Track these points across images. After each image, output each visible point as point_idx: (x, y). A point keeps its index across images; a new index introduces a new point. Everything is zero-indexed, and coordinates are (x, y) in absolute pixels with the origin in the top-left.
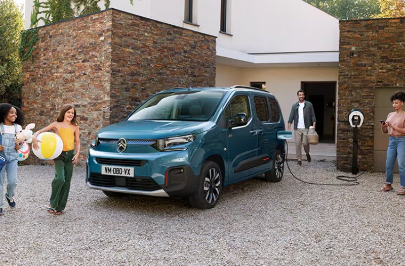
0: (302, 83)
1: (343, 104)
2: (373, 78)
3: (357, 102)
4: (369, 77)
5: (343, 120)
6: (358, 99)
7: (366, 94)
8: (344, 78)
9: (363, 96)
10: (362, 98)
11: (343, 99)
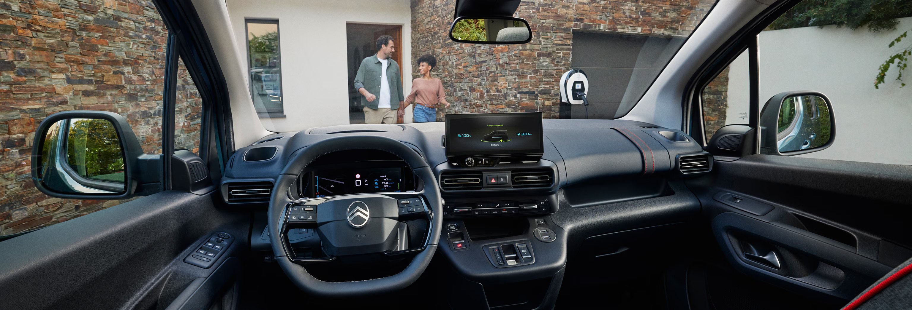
0: (349, 25)
1: (527, 60)
2: (571, 11)
3: (549, 55)
4: (564, 11)
5: (526, 90)
6: (550, 50)
7: (560, 42)
8: (528, 9)
9: (557, 44)
10: (555, 49)
11: (527, 50)
